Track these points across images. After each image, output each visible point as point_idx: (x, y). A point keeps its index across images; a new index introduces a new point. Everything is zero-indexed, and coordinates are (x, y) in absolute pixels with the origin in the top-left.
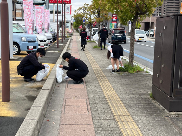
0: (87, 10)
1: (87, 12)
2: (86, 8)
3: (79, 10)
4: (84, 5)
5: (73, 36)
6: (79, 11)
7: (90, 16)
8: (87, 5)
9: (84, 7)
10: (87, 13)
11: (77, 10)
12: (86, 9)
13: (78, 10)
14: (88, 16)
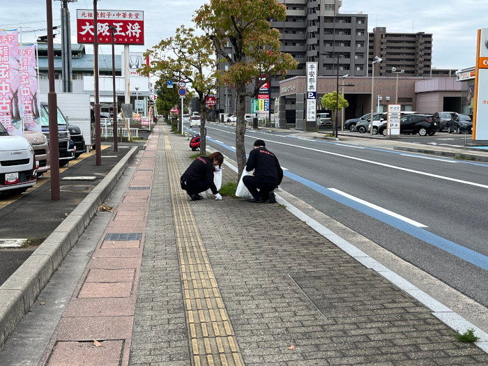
0: (187, 50)
1: (187, 55)
2: (183, 41)
3: (159, 48)
4: (178, 30)
5: (150, 137)
6: (158, 51)
7: (200, 70)
8: (187, 32)
9: (178, 37)
10: (187, 61)
11: (153, 49)
12: (184, 46)
13: (155, 47)
14: (194, 70)
